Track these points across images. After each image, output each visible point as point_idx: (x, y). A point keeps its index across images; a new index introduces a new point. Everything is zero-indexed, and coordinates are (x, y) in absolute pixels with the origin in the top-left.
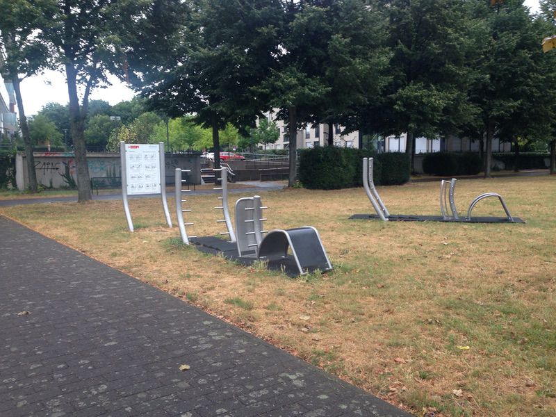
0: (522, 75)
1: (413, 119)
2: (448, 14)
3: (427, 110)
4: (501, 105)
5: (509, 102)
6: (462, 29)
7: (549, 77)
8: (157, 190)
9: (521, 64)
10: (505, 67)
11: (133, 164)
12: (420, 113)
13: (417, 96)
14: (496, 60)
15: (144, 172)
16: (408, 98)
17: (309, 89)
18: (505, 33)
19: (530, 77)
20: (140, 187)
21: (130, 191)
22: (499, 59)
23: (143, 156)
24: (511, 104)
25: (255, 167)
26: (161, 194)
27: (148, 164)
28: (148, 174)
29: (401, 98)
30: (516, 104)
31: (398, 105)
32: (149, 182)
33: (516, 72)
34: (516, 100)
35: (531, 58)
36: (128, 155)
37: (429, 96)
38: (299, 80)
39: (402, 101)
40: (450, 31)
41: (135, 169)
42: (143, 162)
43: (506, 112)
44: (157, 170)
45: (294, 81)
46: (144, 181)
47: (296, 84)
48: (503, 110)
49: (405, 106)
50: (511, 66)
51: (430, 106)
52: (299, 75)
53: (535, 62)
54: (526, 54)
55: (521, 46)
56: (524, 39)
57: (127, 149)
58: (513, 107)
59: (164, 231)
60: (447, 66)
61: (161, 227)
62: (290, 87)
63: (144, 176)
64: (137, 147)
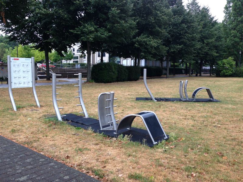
0: (182, 35)
1: (143, 51)
2: (157, 5)
3: (149, 47)
4: (174, 47)
5: (177, 46)
6: (163, 12)
7: (193, 36)
8: (30, 85)
9: (183, 30)
10: (176, 31)
11: (16, 69)
12: (146, 48)
13: (145, 41)
14: (173, 28)
15: (22, 74)
16: (141, 41)
17: (100, 34)
18: (176, 16)
19: (186, 36)
20: (19, 83)
21: (14, 86)
22: (174, 27)
23: (22, 65)
24: (178, 47)
25: (65, 71)
26: (32, 88)
27: (25, 70)
28: (24, 75)
29: (138, 41)
30: (180, 47)
31: (137, 44)
32: (25, 80)
33: (181, 33)
34: (180, 45)
35: (186, 27)
36: (12, 64)
37: (150, 41)
38: (95, 29)
39: (138, 43)
40: (158, 12)
41: (17, 72)
42: (22, 69)
43: (176, 50)
44: (30, 73)
45: (93, 29)
46: (22, 80)
47: (94, 31)
48: (175, 49)
49: (139, 45)
50: (179, 30)
51: (150, 46)
52: (95, 26)
53: (188, 30)
54: (184, 25)
55: (183, 22)
56: (184, 19)
57: (12, 60)
58: (179, 48)
59: (37, 110)
60: (157, 28)
61: (33, 107)
62: (91, 32)
63: (22, 77)
64: (18, 59)
